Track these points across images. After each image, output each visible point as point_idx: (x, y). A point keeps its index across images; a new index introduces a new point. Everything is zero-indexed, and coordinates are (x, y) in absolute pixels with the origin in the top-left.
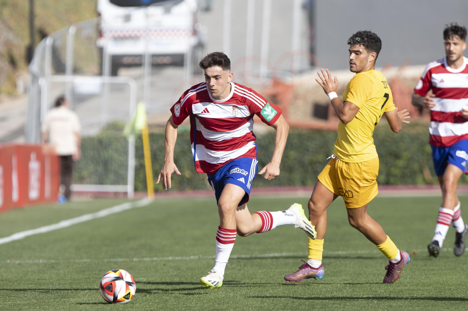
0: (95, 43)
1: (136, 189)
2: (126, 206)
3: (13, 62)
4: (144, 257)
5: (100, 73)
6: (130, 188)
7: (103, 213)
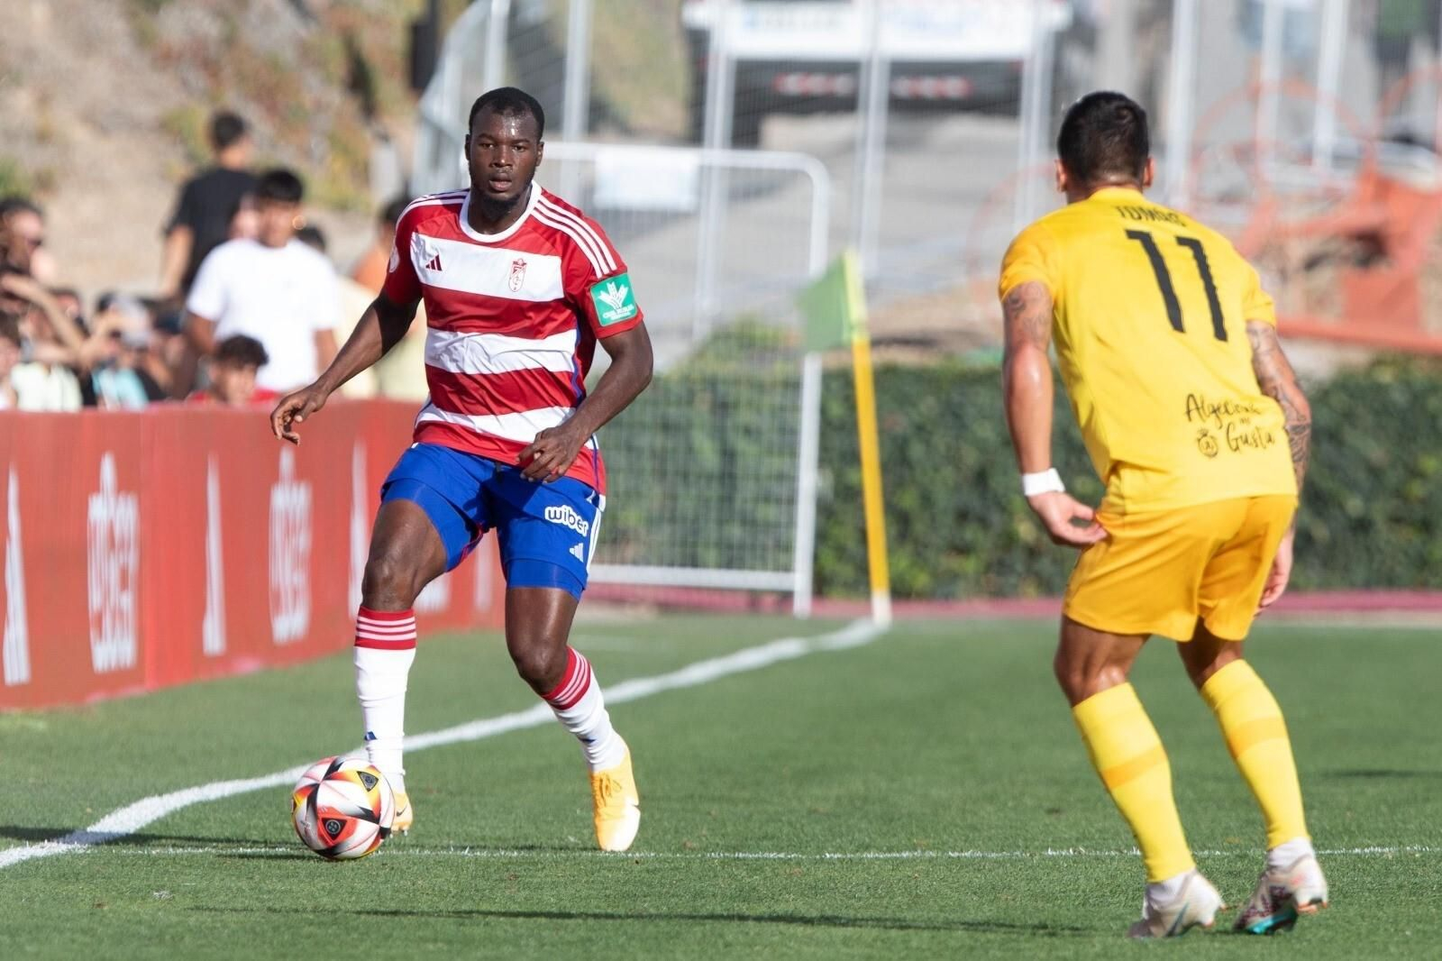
0: (679, 14)
1: (821, 584)
2: (790, 648)
3: (359, 81)
4: (867, 848)
5: (695, 136)
6: (800, 580)
7: (697, 673)
